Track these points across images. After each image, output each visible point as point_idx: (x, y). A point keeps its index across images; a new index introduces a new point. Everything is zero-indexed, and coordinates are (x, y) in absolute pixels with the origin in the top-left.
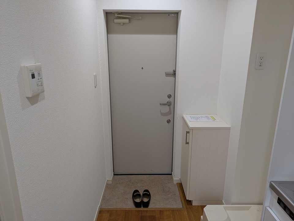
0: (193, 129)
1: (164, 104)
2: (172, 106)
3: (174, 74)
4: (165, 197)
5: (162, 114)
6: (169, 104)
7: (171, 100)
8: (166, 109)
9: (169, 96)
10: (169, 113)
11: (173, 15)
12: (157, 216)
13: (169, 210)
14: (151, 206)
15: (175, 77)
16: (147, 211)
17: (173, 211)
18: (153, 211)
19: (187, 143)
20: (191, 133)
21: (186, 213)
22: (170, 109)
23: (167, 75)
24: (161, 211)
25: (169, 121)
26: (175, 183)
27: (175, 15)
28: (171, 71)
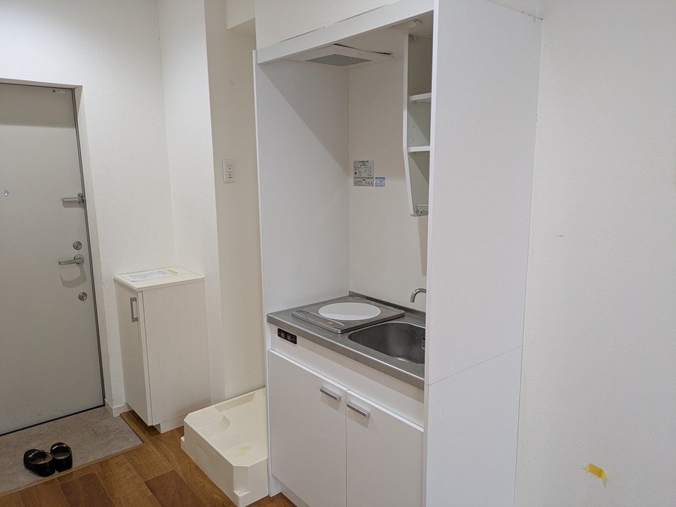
0: (141, 291)
1: (69, 262)
2: (86, 265)
3: (82, 201)
4: (102, 442)
5: (67, 284)
6: (78, 261)
7: (83, 252)
8: (74, 271)
9: (77, 246)
10: (82, 279)
11: (62, 91)
12: (96, 473)
13: (118, 456)
14: (77, 464)
15: (85, 207)
16: (72, 473)
17: (127, 453)
18: (84, 469)
19: (135, 320)
20: (139, 299)
21: (152, 448)
22: (82, 271)
23: (67, 203)
24: (104, 463)
25: (82, 297)
26: (116, 414)
27: (66, 92)
28: (74, 194)
